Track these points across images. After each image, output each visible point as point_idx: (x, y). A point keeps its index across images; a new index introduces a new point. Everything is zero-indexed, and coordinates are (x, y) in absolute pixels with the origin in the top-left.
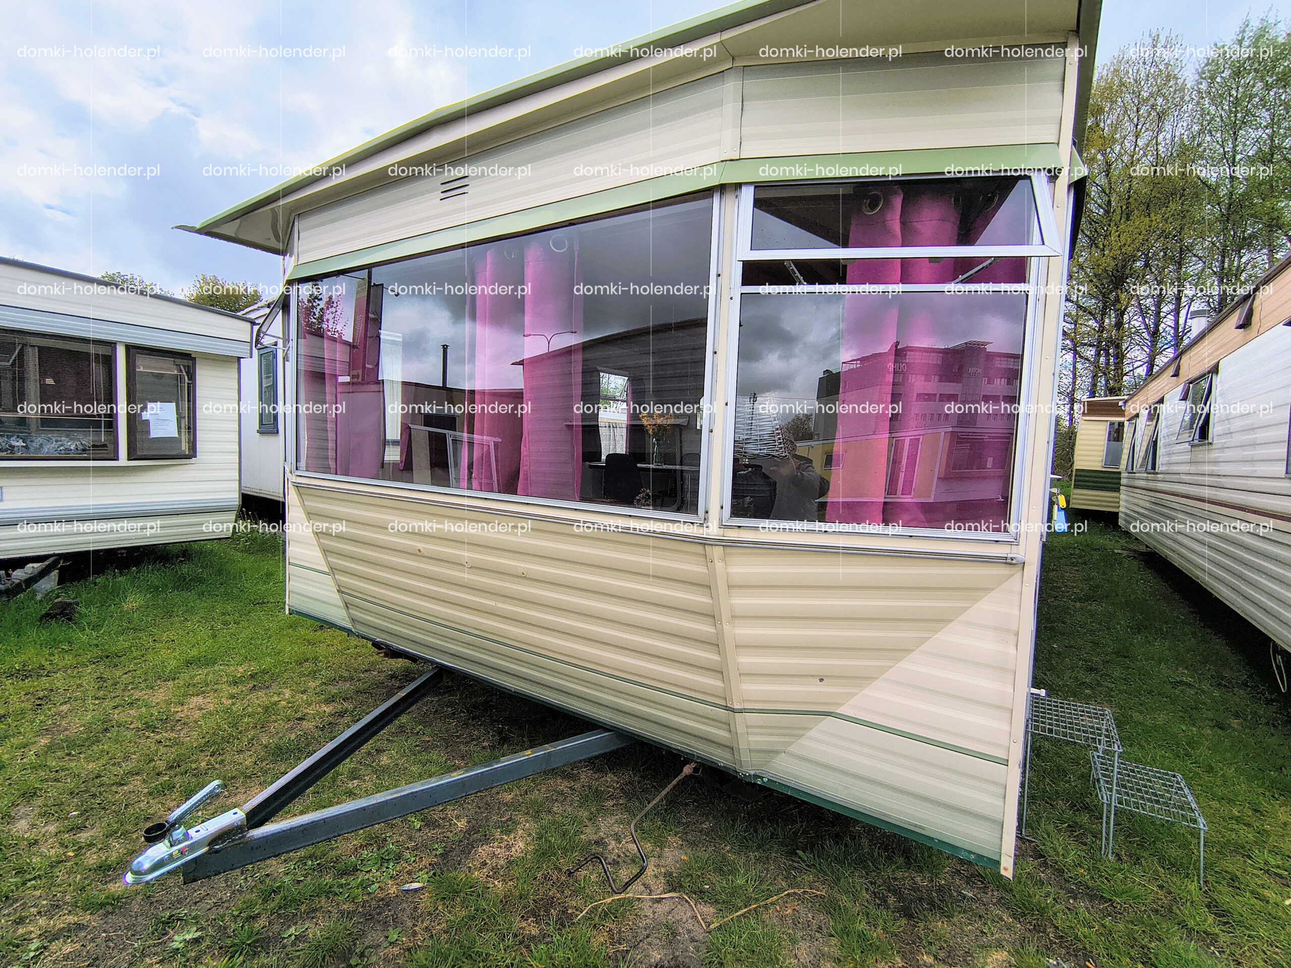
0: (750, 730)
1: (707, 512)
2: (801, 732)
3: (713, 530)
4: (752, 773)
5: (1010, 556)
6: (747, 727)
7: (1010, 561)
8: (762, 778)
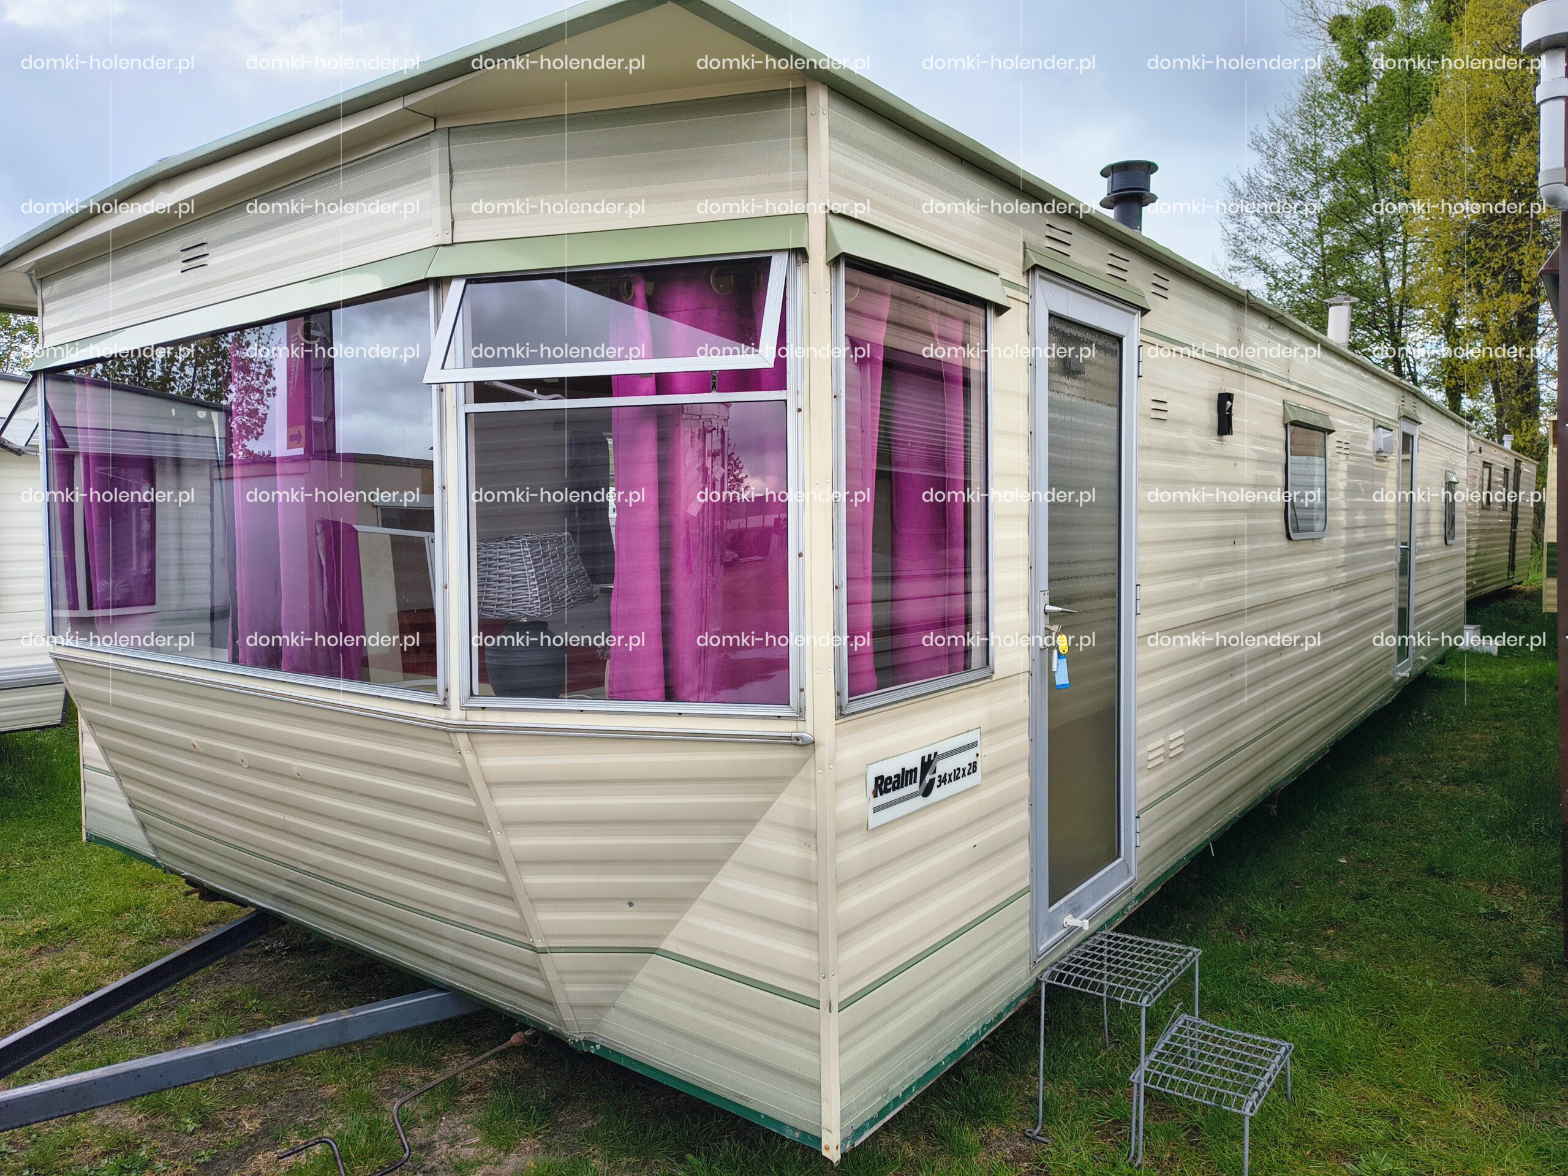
0: (565, 977)
1: (447, 690)
2: (624, 977)
3: (455, 715)
4: (582, 1037)
5: (794, 734)
6: (559, 972)
7: (795, 741)
8: (594, 1044)
